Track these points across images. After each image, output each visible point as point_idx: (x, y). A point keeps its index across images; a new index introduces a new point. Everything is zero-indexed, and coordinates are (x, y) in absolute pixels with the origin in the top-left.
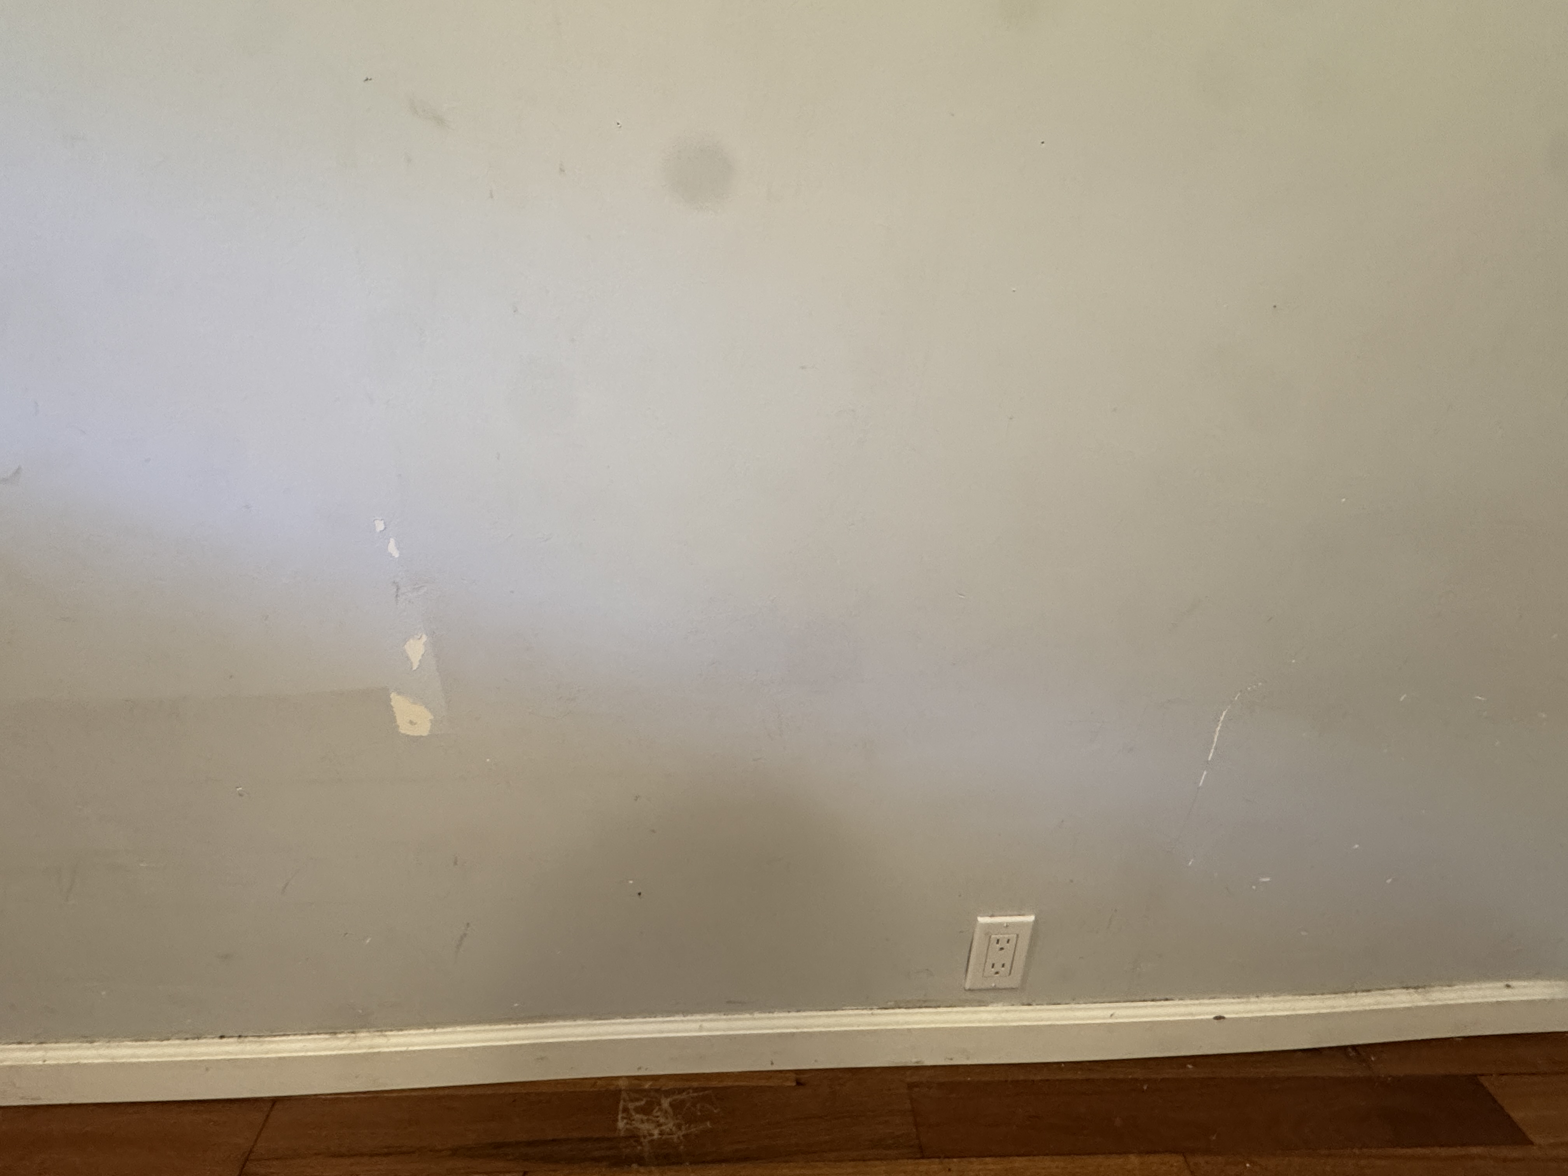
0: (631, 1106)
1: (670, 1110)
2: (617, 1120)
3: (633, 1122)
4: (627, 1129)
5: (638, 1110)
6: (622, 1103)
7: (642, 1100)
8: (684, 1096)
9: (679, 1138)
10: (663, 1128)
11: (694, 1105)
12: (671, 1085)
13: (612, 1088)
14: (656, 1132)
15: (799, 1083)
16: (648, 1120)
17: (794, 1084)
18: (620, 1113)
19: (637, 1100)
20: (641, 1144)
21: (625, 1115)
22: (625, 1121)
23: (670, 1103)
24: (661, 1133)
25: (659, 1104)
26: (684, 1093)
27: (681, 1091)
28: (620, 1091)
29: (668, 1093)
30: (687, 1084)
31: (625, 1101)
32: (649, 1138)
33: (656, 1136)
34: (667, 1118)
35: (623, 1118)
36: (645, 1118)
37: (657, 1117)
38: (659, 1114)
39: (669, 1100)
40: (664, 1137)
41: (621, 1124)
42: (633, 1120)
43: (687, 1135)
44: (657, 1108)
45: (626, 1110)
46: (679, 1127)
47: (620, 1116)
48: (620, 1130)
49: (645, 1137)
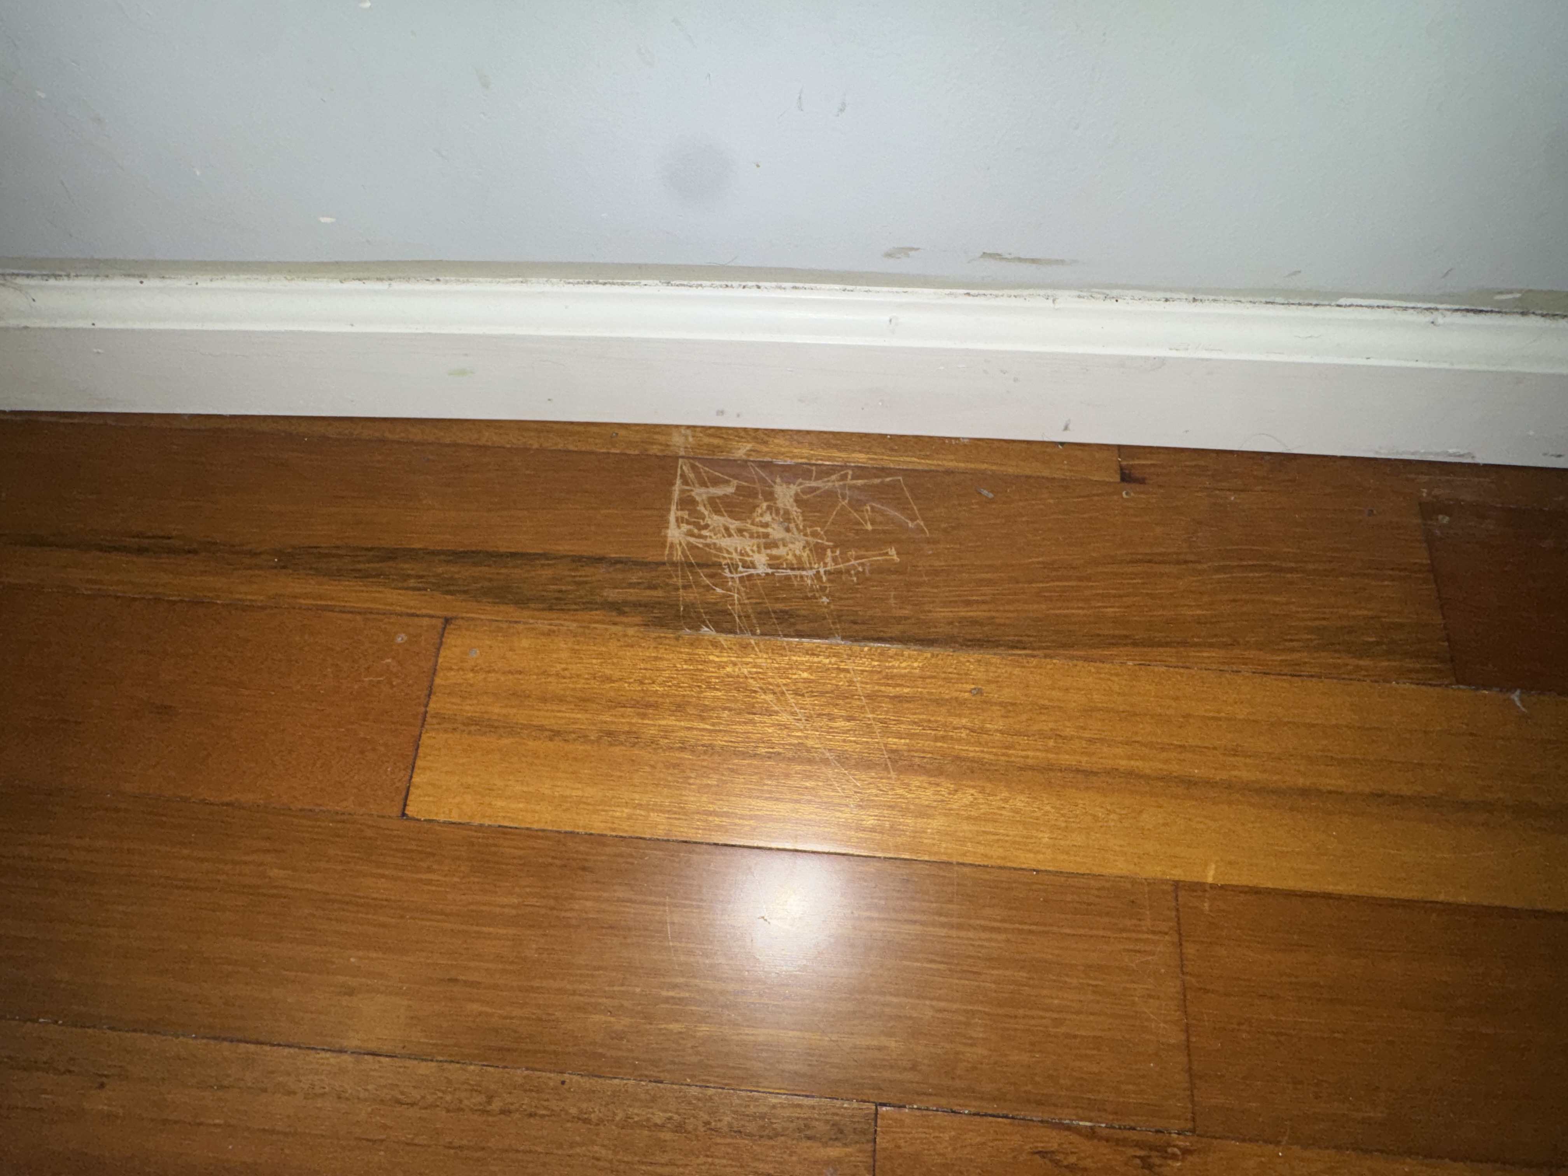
0: (700, 493)
1: (795, 511)
2: (665, 523)
3: (705, 533)
4: (692, 547)
5: (714, 505)
6: (678, 485)
7: (727, 482)
8: (831, 483)
9: (818, 575)
10: (781, 551)
11: (857, 505)
12: (801, 454)
13: (655, 450)
14: (761, 562)
15: (1126, 477)
16: (740, 531)
17: (1117, 478)
18: (673, 507)
19: (716, 482)
20: (723, 584)
21: (685, 515)
22: (685, 527)
23: (797, 494)
24: (775, 563)
25: (770, 496)
26: (834, 477)
27: (825, 472)
28: (677, 458)
29: (792, 473)
30: (839, 456)
31: (686, 482)
32: (746, 572)
33: (762, 569)
34: (788, 530)
35: (679, 521)
36: (734, 525)
37: (766, 525)
38: (767, 518)
39: (794, 489)
40: (781, 573)
41: (675, 533)
42: (706, 527)
43: (839, 572)
44: (764, 505)
45: (687, 503)
46: (819, 551)
47: (672, 518)
48: (672, 546)
49: (733, 567)
